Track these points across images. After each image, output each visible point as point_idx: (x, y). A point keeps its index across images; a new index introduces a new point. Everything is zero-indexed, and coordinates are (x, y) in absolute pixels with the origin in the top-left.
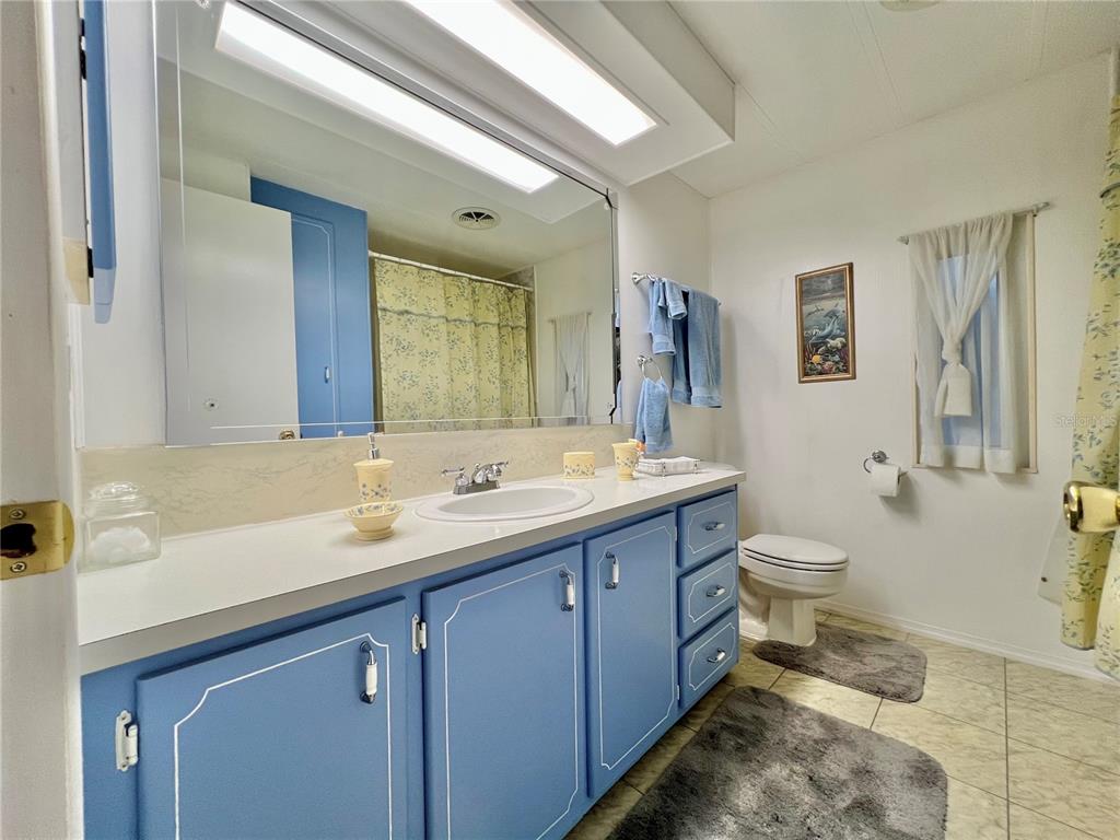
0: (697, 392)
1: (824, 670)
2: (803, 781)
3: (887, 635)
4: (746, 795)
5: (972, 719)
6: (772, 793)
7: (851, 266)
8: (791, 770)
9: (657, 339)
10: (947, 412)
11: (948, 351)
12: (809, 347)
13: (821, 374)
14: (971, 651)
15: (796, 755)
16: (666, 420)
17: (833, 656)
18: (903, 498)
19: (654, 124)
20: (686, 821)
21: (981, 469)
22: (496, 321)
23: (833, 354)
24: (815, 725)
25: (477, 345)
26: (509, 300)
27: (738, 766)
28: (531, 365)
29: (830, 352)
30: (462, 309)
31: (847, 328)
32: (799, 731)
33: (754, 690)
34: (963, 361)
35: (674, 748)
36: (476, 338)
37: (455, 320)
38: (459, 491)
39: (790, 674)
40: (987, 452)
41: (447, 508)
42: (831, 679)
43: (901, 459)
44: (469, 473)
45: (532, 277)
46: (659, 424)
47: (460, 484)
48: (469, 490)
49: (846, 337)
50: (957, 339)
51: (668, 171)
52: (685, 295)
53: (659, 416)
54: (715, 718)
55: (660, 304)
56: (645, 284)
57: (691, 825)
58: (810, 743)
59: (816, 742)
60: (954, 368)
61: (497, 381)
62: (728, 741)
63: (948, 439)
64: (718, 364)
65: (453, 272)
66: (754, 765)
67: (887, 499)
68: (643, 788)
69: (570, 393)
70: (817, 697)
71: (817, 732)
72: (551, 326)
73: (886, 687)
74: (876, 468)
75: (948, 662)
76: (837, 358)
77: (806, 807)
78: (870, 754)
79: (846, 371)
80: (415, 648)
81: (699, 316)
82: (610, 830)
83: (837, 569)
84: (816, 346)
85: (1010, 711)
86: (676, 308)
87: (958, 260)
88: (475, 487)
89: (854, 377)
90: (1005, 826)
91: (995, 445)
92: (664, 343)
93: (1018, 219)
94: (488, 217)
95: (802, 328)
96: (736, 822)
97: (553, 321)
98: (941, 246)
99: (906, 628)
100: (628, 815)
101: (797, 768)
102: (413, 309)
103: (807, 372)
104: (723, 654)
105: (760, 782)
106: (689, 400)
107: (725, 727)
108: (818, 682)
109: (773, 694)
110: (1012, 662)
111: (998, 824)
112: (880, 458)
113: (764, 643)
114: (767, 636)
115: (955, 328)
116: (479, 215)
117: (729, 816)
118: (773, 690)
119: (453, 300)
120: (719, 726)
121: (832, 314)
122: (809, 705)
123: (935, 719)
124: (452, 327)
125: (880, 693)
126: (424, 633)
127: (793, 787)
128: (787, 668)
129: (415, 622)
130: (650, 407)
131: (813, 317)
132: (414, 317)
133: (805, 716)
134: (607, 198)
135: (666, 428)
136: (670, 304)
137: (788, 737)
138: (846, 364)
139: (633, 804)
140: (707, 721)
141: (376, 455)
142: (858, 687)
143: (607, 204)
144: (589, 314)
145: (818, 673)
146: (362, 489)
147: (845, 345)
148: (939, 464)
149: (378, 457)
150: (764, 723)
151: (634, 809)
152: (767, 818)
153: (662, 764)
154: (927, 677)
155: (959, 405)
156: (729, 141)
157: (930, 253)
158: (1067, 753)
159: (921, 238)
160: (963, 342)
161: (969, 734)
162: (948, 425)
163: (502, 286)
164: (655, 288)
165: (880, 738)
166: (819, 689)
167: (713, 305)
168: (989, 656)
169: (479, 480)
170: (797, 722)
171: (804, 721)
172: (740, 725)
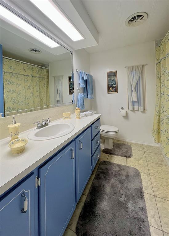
0: (89, 96)
1: (116, 153)
2: (117, 181)
3: (124, 143)
4: (108, 189)
5: (141, 159)
6: (113, 187)
7: (117, 71)
8: (115, 180)
9: (81, 84)
10: (133, 100)
11: (133, 89)
12: (109, 86)
13: (112, 92)
14: (137, 144)
15: (115, 176)
16: (83, 103)
17: (117, 150)
18: (126, 117)
19: (83, 38)
20: (97, 200)
21: (138, 110)
22: (38, 76)
23: (114, 88)
24: (117, 167)
25: (33, 82)
26: (42, 71)
27: (105, 182)
28: (48, 87)
29: (113, 88)
30: (29, 72)
31: (116, 83)
32: (115, 169)
33: (104, 161)
34: (135, 91)
35: (91, 181)
36: (33, 80)
37: (27, 75)
38: (38, 128)
39: (110, 156)
40: (139, 107)
41: (36, 135)
42: (118, 155)
43: (126, 109)
44: (41, 123)
45: (49, 66)
46: (82, 104)
47: (38, 126)
48: (41, 127)
49: (116, 85)
50: (134, 87)
51: (83, 49)
52: (87, 75)
53: (82, 102)
54: (98, 171)
55: (82, 77)
56: (79, 72)
57: (99, 201)
58: (117, 172)
59: (118, 171)
60: (134, 92)
61: (38, 91)
62: (102, 176)
63: (133, 105)
64: (93, 89)
65: (26, 63)
66: (108, 181)
67: (124, 117)
68: (86, 194)
69: (58, 94)
70: (116, 160)
71: (118, 169)
72: (53, 78)
73: (127, 155)
74: (122, 110)
75: (135, 147)
76: (114, 89)
77: (120, 188)
78: (128, 172)
79: (116, 92)
80: (36, 186)
81: (89, 79)
82: (81, 209)
83: (117, 132)
84: (111, 86)
85: (146, 155)
86: (85, 78)
87: (134, 72)
88: (42, 126)
89: (117, 93)
90: (150, 180)
91: (140, 106)
92: (83, 85)
93: (143, 66)
94: (39, 51)
95: (108, 83)
96: (107, 197)
97: (54, 77)
98: (131, 69)
99: (127, 141)
100: (84, 203)
101: (116, 179)
102: (14, 72)
103: (109, 91)
104: (99, 156)
105: (110, 184)
106: (87, 98)
107: (101, 172)
108: (115, 156)
109: (108, 161)
110: (144, 145)
111: (150, 181)
112: (122, 108)
113: (104, 149)
114: (105, 147)
115: (134, 85)
116: (36, 50)
117: (106, 196)
118: (108, 160)
119: (26, 70)
120: (99, 172)
121: (114, 80)
122: (115, 162)
123: (135, 160)
124: (25, 77)
125: (126, 156)
126: (39, 181)
127: (116, 184)
128: (109, 154)
129: (36, 178)
130: (80, 100)
131: (110, 81)
132: (15, 74)
133: (115, 165)
134: (71, 52)
135: (83, 104)
136: (84, 77)
137: (113, 171)
138: (116, 90)
139: (85, 200)
140: (97, 172)
141: (15, 123)
142: (123, 156)
143: (71, 54)
144: (63, 76)
145: (115, 154)
146: (10, 134)
147: (116, 86)
148: (132, 110)
149: (16, 123)
150: (108, 169)
151: (85, 201)
152: (113, 193)
153: (89, 186)
154: (133, 151)
155: (135, 99)
156: (97, 45)
157: (130, 70)
158: (155, 162)
159: (128, 67)
160: (135, 87)
161: (141, 162)
162: (133, 102)
163: (40, 67)
164: (81, 73)
165: (128, 167)
166: (116, 158)
167: (91, 77)
168: (141, 144)
169: (44, 124)
170: (114, 167)
171: (115, 167)
172: (103, 171)
